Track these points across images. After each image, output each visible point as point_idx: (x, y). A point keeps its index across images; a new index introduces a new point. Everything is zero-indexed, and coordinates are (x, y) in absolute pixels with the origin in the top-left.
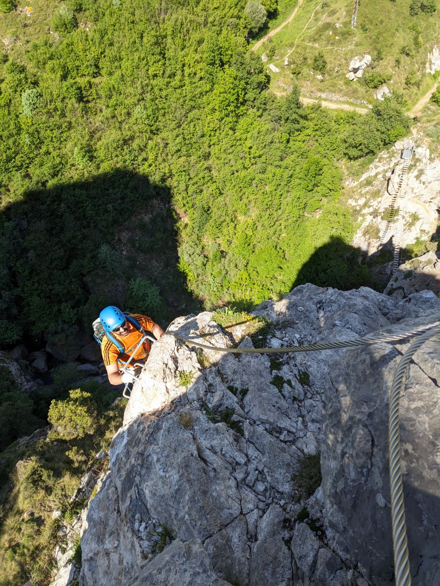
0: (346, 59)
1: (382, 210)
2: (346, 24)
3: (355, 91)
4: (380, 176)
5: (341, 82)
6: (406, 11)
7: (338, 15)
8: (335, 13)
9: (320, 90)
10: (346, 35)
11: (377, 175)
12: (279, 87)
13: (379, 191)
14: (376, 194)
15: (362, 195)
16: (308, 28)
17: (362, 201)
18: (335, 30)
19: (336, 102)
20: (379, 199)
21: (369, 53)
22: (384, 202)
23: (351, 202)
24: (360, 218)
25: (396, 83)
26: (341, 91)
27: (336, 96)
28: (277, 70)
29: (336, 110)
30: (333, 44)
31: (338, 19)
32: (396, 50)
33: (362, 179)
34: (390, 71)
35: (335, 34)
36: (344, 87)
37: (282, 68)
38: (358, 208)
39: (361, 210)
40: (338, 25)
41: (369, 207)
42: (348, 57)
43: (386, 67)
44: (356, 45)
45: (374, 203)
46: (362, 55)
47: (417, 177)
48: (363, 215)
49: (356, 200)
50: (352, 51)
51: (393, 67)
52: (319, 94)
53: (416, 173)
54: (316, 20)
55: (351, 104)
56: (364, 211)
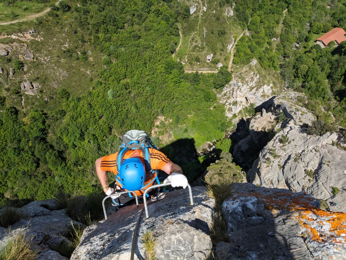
0: (205, 56)
1: (232, 102)
2: (202, 45)
3: (211, 66)
4: (228, 92)
5: (206, 64)
6: (217, 35)
7: (198, 42)
8: (197, 42)
9: (200, 68)
10: (203, 48)
11: (227, 92)
12: (187, 69)
13: (229, 97)
14: (229, 98)
15: (224, 99)
16: (190, 48)
17: (225, 101)
18: (199, 47)
19: (206, 70)
20: (230, 99)
21: (212, 53)
22: (232, 100)
23: (221, 102)
24: (226, 106)
25: (222, 61)
26: (206, 67)
27: (205, 69)
28: (184, 64)
29: (207, 73)
30: (199, 52)
31: (199, 43)
32: (219, 50)
33: (222, 94)
34: (219, 57)
35: (199, 48)
36: (207, 65)
37: (186, 63)
38: (224, 103)
39: (225, 104)
40: (199, 46)
41: (228, 102)
42: (206, 55)
43: (218, 57)
44: (207, 51)
45: (229, 101)
46: (210, 54)
47: (240, 91)
48: (226, 105)
49: (223, 101)
50: (206, 53)
51: (219, 56)
52: (200, 69)
53: (239, 90)
54: (192, 44)
55: (210, 70)
56: (226, 104)
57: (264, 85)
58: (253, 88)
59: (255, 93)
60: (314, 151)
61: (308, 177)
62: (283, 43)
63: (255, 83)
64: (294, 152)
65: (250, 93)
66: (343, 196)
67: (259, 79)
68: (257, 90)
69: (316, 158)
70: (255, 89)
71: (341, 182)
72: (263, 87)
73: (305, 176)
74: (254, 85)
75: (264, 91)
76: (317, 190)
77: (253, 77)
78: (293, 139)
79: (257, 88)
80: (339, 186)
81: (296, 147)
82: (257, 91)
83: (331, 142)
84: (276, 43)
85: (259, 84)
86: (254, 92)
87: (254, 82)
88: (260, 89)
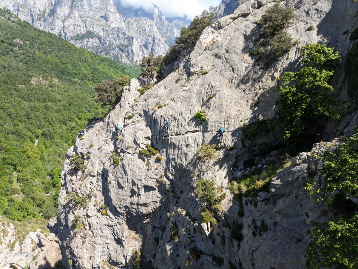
57: (28, 233)
58: (13, 244)
59: (21, 250)
60: (128, 121)
61: (152, 160)
62: (29, 196)
63: (13, 235)
64: (105, 160)
65: (13, 254)
66: (214, 108)
67: (15, 228)
68: (21, 244)
69: (138, 124)
70: (17, 244)
71: (194, 101)
72: (27, 236)
73: (147, 165)
74: (13, 240)
75: (32, 240)
76: (180, 152)
77: (5, 230)
78: (88, 146)
79: (21, 241)
80: (197, 109)
81: (102, 149)
82: (23, 245)
83: (138, 93)
84: (21, 199)
85: (20, 235)
86: (19, 249)
87: (10, 235)
88: (25, 240)
